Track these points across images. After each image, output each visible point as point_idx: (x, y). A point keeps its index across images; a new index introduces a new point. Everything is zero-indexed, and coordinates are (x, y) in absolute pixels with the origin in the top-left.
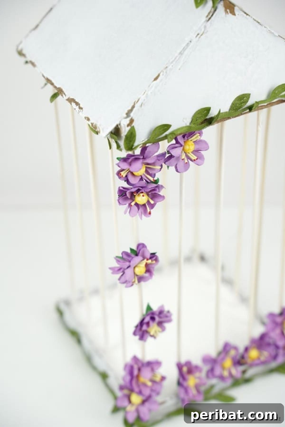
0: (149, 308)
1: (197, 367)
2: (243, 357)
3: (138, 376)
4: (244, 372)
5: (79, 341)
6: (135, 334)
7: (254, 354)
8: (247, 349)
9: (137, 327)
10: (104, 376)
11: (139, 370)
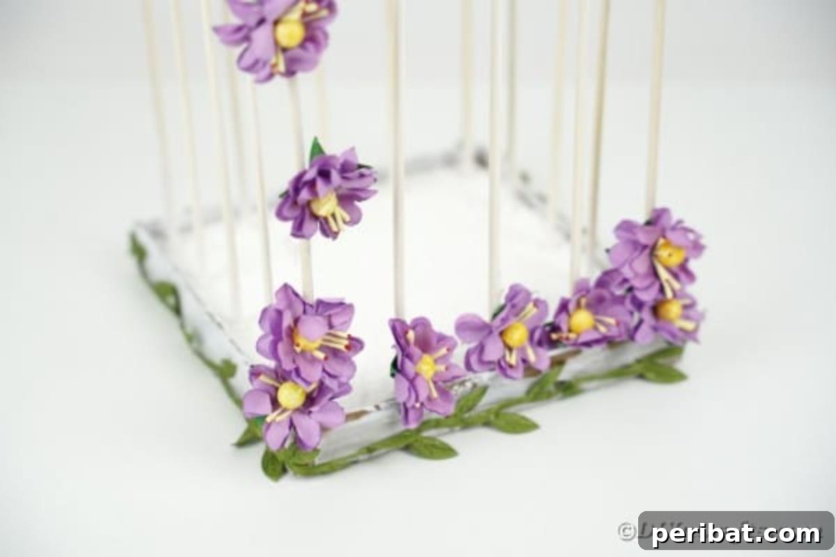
0: (317, 149)
1: (442, 339)
2: (555, 328)
3: (292, 332)
4: (558, 363)
5: (177, 310)
6: (280, 215)
7: (582, 320)
8: (564, 307)
9: (285, 196)
10: (225, 371)
11: (296, 321)
